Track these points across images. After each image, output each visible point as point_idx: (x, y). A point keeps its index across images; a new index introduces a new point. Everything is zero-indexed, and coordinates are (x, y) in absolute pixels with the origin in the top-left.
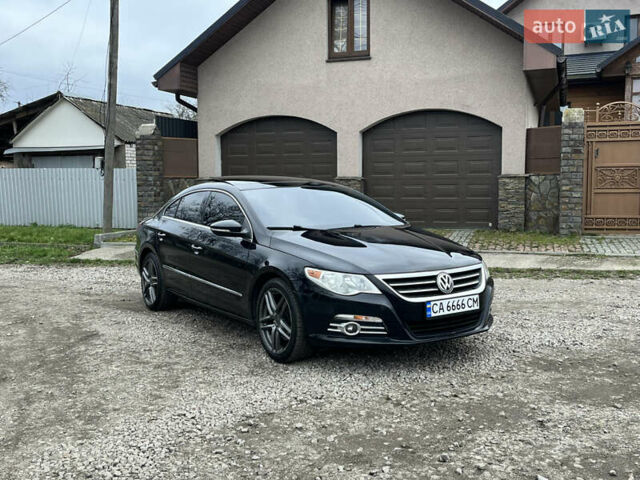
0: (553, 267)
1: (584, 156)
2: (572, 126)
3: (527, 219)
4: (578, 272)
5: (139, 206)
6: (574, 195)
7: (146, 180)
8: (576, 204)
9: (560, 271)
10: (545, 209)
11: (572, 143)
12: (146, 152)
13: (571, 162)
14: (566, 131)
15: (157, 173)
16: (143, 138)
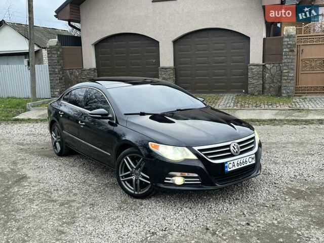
0: (282, 118)
1: (295, 53)
2: (289, 36)
3: (264, 88)
4: (296, 120)
5: (51, 85)
6: (290, 75)
7: (54, 71)
8: (291, 80)
9: (286, 120)
10: (273, 82)
11: (289, 46)
12: (53, 55)
13: (288, 57)
14: (286, 39)
15: (60, 67)
16: (51, 47)
